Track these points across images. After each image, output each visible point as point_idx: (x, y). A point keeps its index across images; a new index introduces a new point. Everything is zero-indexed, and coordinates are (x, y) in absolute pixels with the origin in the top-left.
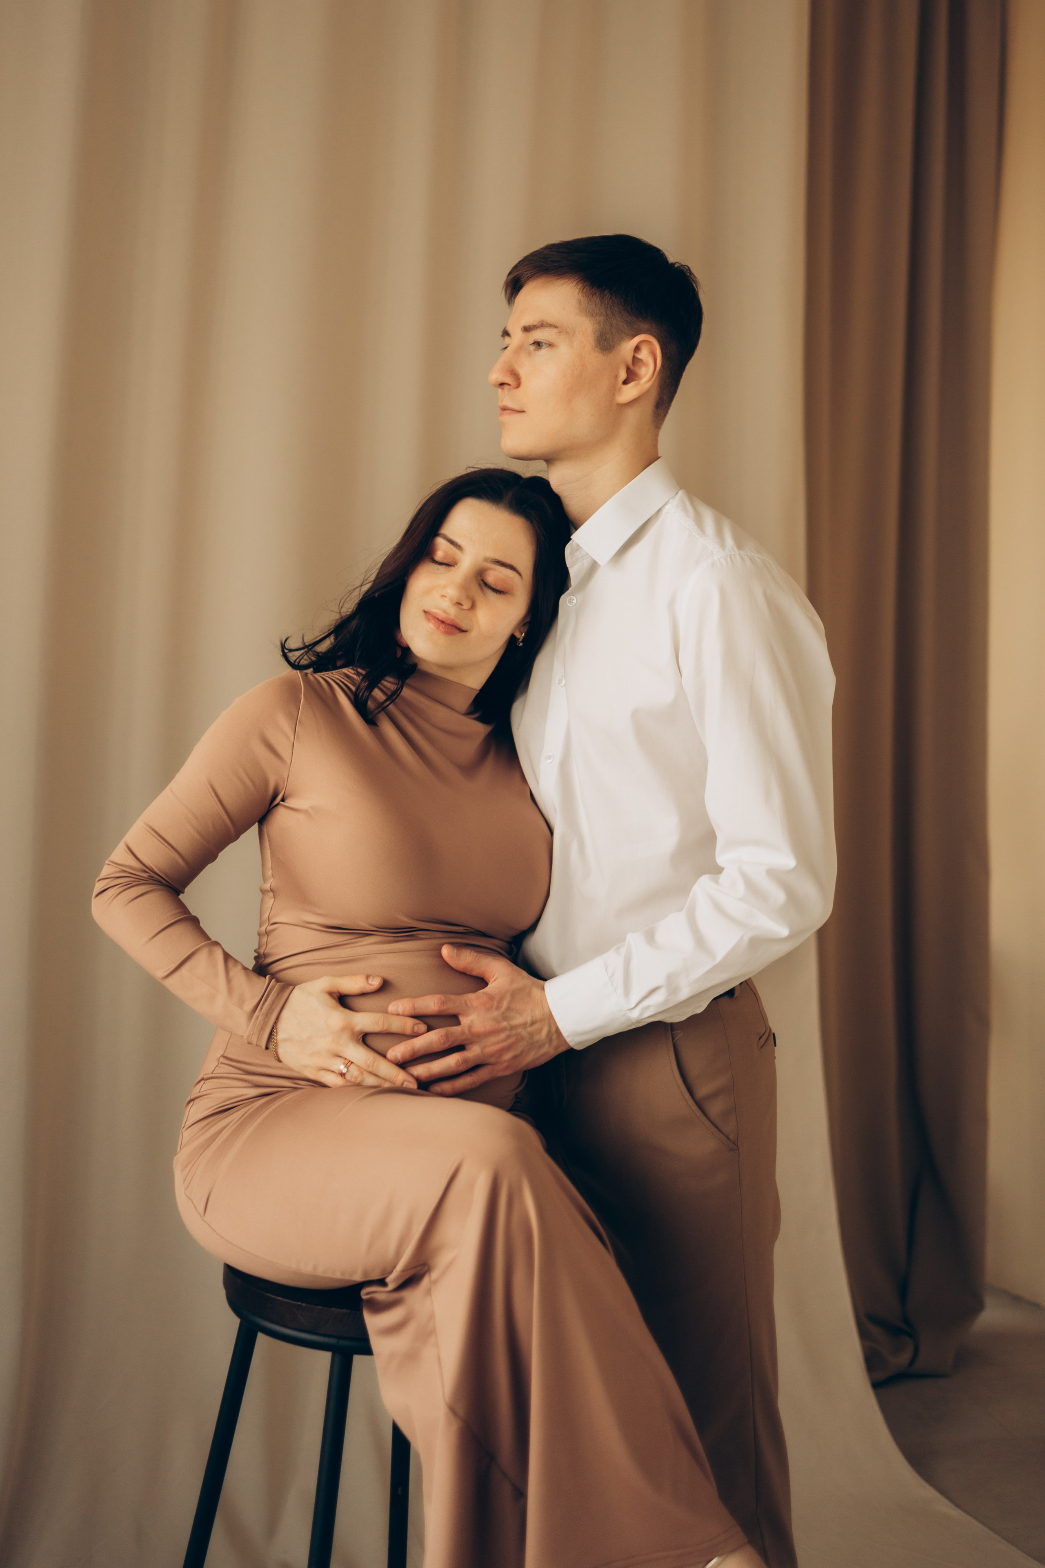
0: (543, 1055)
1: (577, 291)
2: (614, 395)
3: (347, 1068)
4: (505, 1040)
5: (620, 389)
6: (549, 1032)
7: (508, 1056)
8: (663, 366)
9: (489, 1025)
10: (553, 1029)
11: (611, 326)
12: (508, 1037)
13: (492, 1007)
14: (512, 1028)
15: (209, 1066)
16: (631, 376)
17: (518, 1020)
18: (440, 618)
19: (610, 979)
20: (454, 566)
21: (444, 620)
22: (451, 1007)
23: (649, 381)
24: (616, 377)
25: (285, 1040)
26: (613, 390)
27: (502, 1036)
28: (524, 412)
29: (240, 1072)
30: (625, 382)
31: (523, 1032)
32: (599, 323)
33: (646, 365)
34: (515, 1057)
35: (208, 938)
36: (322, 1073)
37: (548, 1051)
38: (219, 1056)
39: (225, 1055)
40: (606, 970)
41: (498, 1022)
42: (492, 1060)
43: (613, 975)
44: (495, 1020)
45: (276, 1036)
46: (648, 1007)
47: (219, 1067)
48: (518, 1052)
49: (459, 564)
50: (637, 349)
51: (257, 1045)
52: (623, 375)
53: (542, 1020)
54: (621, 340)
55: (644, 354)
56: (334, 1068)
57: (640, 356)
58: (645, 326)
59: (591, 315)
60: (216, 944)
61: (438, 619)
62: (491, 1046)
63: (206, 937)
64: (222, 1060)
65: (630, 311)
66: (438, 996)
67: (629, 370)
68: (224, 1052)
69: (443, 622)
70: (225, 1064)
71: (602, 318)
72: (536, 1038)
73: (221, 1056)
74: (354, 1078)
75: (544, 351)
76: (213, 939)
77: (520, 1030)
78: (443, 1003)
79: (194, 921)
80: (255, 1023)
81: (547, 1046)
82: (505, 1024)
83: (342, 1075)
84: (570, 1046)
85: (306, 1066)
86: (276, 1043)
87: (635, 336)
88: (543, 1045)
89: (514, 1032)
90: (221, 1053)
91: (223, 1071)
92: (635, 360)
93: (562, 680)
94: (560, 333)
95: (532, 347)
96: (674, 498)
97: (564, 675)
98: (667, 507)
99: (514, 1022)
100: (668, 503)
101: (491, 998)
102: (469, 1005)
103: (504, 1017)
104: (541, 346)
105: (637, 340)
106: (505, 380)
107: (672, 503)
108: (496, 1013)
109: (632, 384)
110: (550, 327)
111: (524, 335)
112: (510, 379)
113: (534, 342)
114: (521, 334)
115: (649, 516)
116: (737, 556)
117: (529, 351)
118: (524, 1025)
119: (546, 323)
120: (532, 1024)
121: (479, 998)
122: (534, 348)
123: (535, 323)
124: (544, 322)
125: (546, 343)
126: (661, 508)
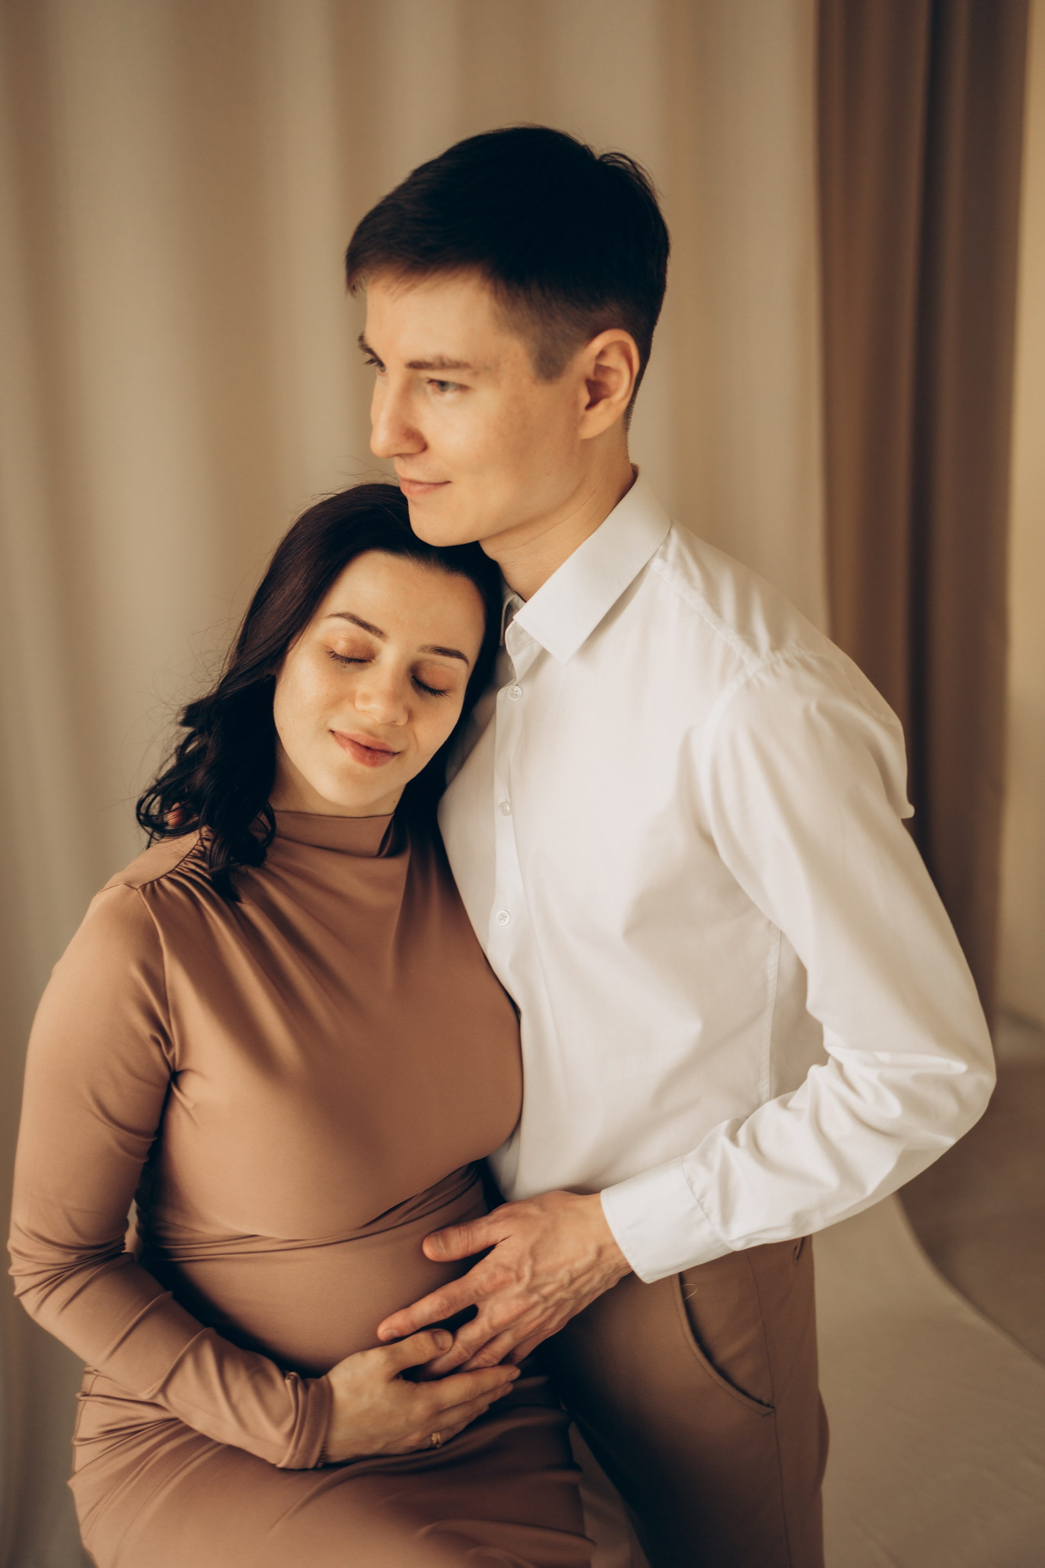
2: (575, 431)
4: (542, 1314)
5: (583, 419)
11: (555, 336)
13: (511, 1281)
14: (546, 1298)
16: (596, 396)
17: (552, 1285)
18: (363, 743)
19: (698, 1201)
20: (370, 661)
21: (368, 745)
26: (576, 423)
28: (448, 482)
30: (591, 405)
32: (534, 339)
33: (617, 371)
40: (691, 1189)
41: (525, 1298)
43: (703, 1195)
49: (377, 658)
52: (585, 397)
53: (588, 1270)
54: (572, 353)
55: (614, 360)
57: (605, 363)
59: (518, 329)
61: (359, 744)
67: (592, 388)
69: (367, 748)
72: (585, 1290)
75: (450, 396)
82: (535, 1298)
92: (600, 369)
93: (506, 807)
94: (476, 374)
95: (429, 388)
96: (666, 543)
97: (509, 801)
98: (657, 563)
99: (546, 1290)
100: (658, 555)
101: (507, 1269)
102: (481, 1292)
103: (531, 1290)
104: (445, 388)
105: (598, 343)
106: (400, 450)
107: (664, 556)
108: (518, 1288)
109: (601, 407)
110: (457, 365)
111: (411, 371)
112: (408, 447)
113: (431, 381)
114: (405, 370)
115: (630, 580)
116: (782, 663)
117: (425, 394)
118: (561, 1287)
119: (450, 361)
120: (572, 1281)
121: (493, 1276)
122: (433, 390)
123: (429, 359)
124: (445, 360)
125: (454, 384)
126: (647, 563)
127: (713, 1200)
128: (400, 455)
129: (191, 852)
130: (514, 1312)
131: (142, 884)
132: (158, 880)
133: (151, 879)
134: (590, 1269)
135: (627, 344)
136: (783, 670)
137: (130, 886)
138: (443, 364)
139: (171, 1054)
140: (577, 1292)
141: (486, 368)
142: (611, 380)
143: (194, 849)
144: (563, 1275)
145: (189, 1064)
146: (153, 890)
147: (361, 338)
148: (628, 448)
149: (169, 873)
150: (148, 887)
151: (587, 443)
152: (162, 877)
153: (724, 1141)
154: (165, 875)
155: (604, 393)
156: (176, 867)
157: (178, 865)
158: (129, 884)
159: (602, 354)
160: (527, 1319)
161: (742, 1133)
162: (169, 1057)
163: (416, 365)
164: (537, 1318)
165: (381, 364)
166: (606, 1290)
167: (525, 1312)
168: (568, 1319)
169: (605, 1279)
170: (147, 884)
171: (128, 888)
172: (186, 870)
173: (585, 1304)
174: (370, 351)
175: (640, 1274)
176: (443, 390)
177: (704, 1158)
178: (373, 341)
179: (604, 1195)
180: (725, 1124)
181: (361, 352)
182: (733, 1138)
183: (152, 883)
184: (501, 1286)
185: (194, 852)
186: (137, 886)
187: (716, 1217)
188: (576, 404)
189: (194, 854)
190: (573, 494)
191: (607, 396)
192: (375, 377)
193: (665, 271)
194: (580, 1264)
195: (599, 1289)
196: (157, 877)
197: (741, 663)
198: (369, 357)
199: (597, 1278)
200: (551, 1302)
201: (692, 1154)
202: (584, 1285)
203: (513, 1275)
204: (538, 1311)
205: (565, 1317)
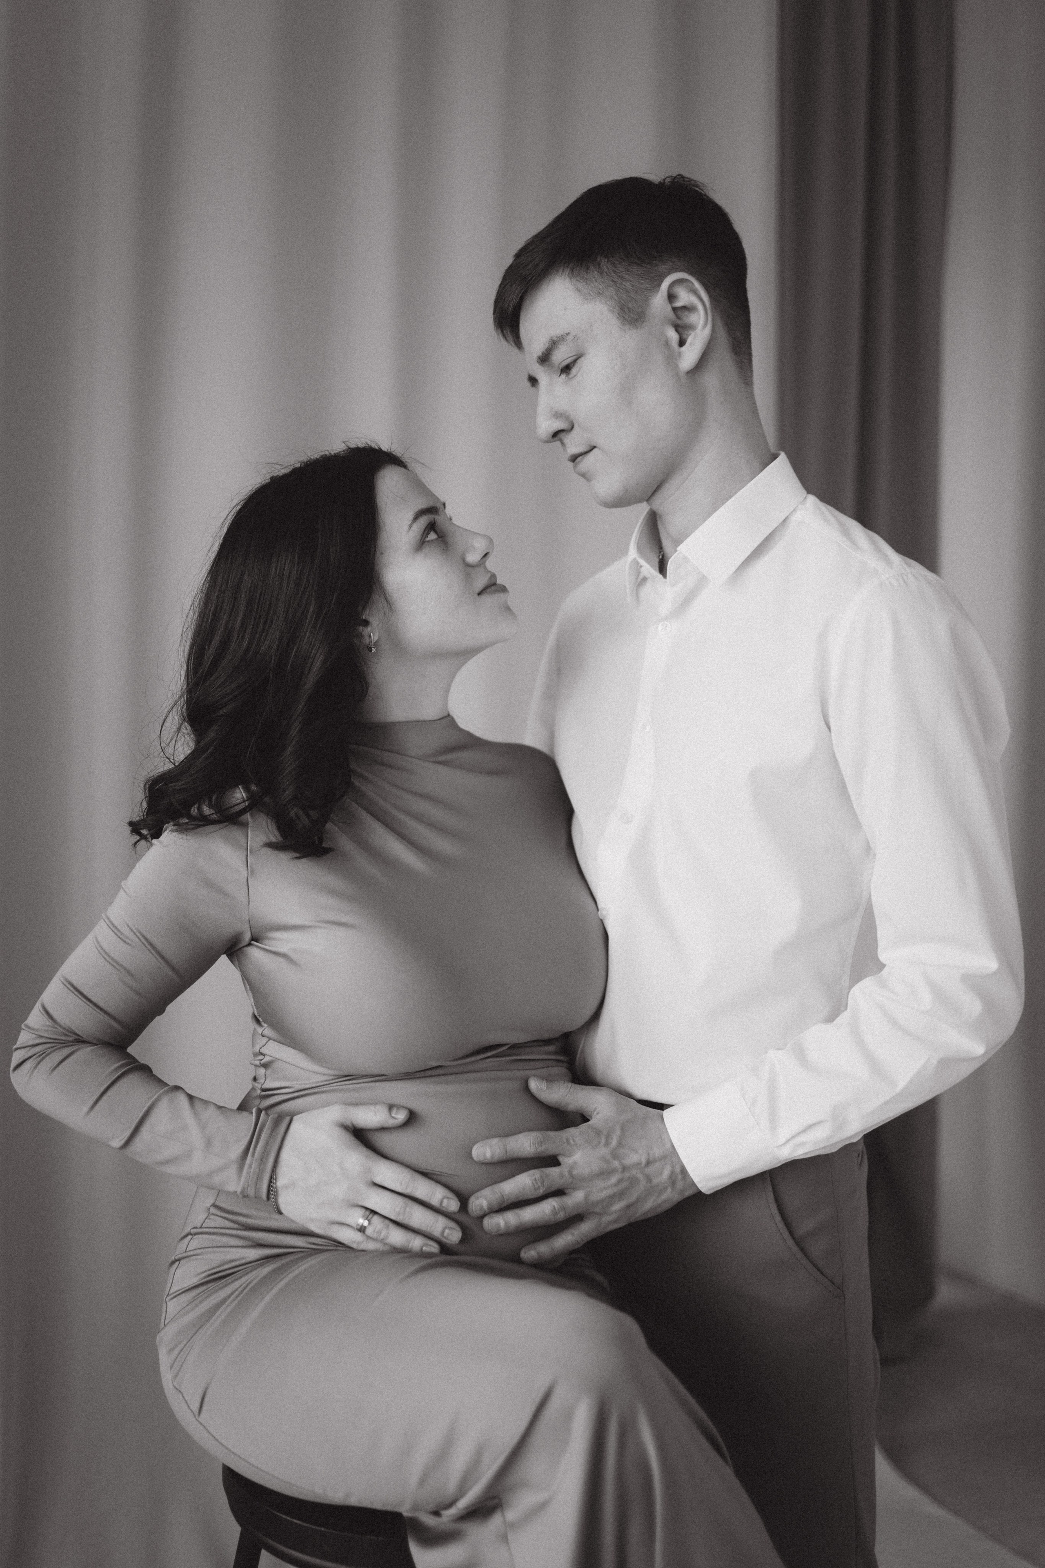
0: (665, 1201)
1: (567, 280)
2: (677, 366)
3: (368, 1221)
4: (616, 1185)
5: (680, 354)
6: (672, 1173)
7: (617, 1206)
8: (711, 297)
9: (595, 1167)
10: (678, 1170)
11: (627, 292)
12: (620, 1181)
13: (599, 1143)
15: (198, 1217)
16: (682, 330)
17: (633, 1158)
19: (750, 1109)
22: (549, 1148)
23: (706, 323)
24: (667, 344)
25: (287, 1187)
27: (614, 1179)
28: (594, 448)
29: (236, 1226)
31: (638, 1174)
32: (611, 298)
33: (692, 308)
34: (628, 1207)
35: (166, 1084)
36: (336, 1227)
37: (670, 1197)
38: (208, 1205)
39: (218, 1203)
40: (744, 1097)
41: (607, 1161)
42: (597, 1210)
44: (604, 1159)
45: (276, 1183)
46: (803, 1144)
47: (210, 1219)
48: (633, 1199)
50: (671, 297)
51: (256, 1197)
53: (664, 1158)
54: (646, 300)
56: (349, 1221)
58: (662, 268)
60: (177, 1088)
62: (600, 1190)
63: (160, 1082)
64: (213, 1210)
65: (637, 261)
66: (534, 1134)
67: (677, 328)
68: (216, 1200)
70: (217, 1215)
71: (611, 291)
72: (656, 1181)
73: (212, 1205)
74: (378, 1232)
76: (171, 1083)
77: (634, 1172)
78: (541, 1143)
79: (145, 1070)
80: (248, 1173)
81: (669, 1190)
83: (362, 1229)
84: (698, 1189)
85: (312, 1220)
86: (276, 1192)
87: (659, 285)
88: (665, 1188)
89: (627, 1175)
90: (212, 1202)
91: (212, 1224)
105: (664, 286)
203: (603, 1139)
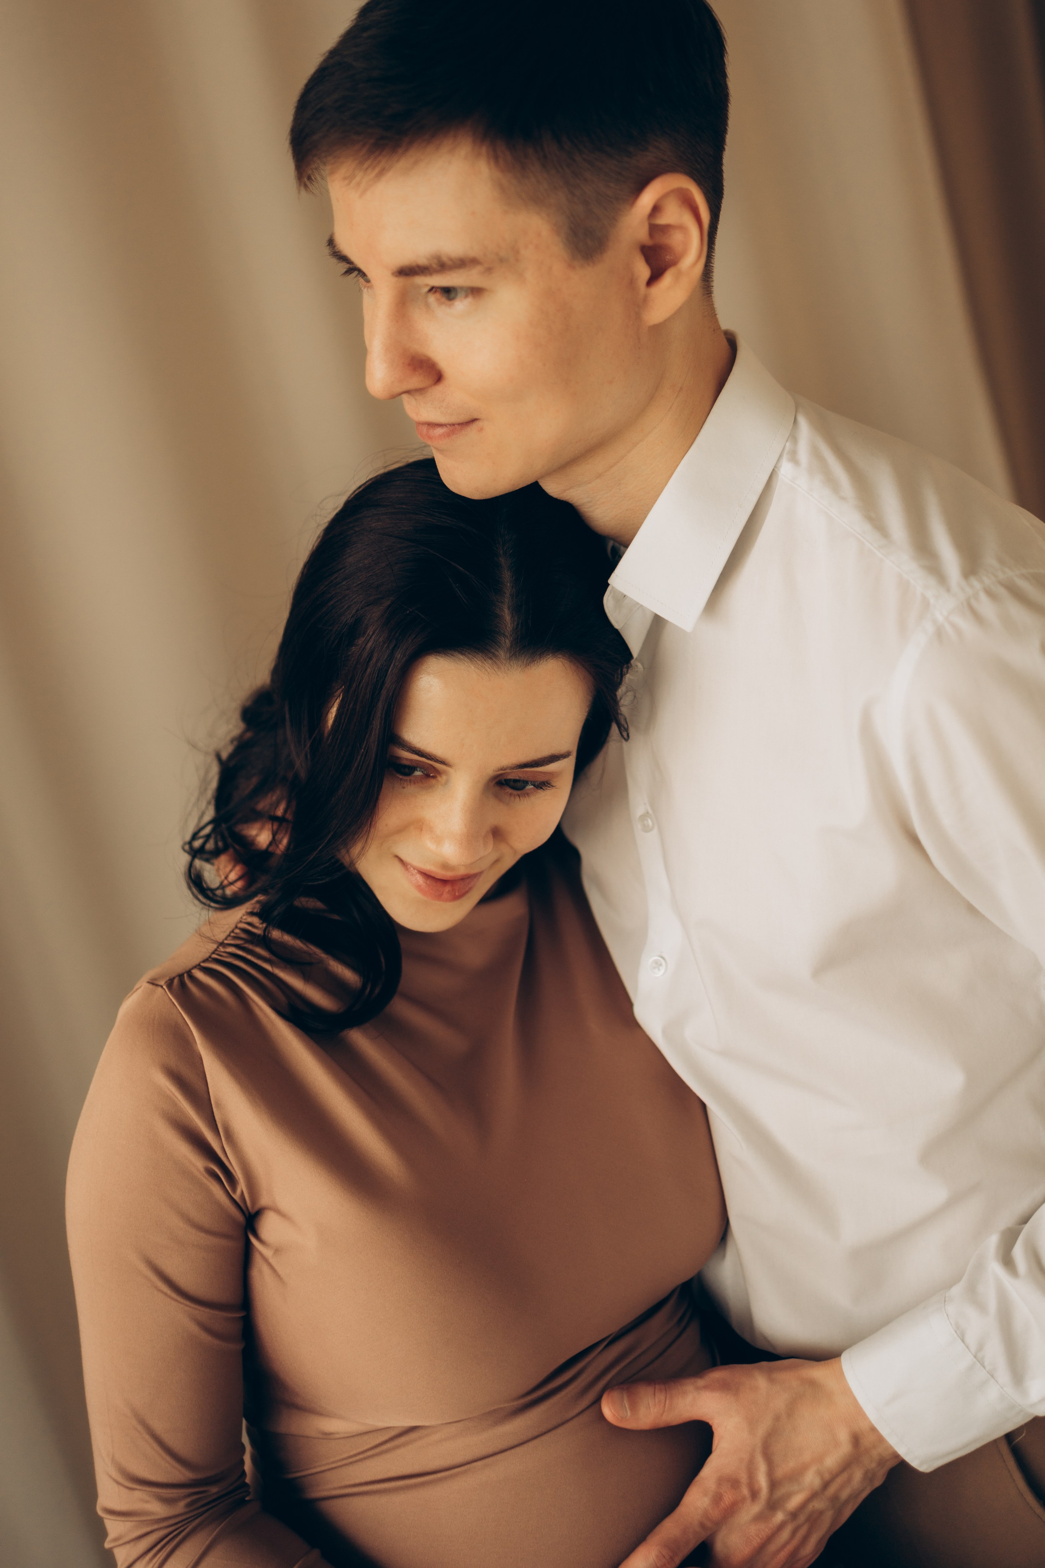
5: (646, 299)
11: (586, 201)
13: (743, 1500)
14: (794, 1515)
16: (658, 267)
19: (975, 1357)
31: (818, 1504)
32: (559, 209)
33: (681, 228)
40: (963, 1341)
43: (980, 1348)
44: (760, 1519)
50: (654, 212)
52: (643, 271)
55: (673, 214)
57: (662, 220)
59: (536, 201)
71: (560, 198)
75: (461, 305)
77: (810, 1507)
82: (779, 1517)
92: (657, 230)
93: (647, 820)
94: (489, 270)
95: (432, 299)
96: (793, 437)
97: (650, 812)
98: (786, 469)
99: (795, 1502)
100: (785, 457)
101: (735, 1483)
102: (709, 1524)
103: (773, 1505)
104: (452, 295)
105: (648, 198)
106: (405, 387)
107: (794, 458)
108: (756, 1508)
109: (667, 279)
110: (462, 263)
111: (402, 280)
112: (416, 381)
113: (433, 289)
114: (394, 280)
115: (755, 499)
116: (983, 596)
117: (427, 305)
118: (814, 1496)
119: (451, 259)
120: (826, 1485)
121: (717, 1498)
122: (437, 300)
123: (422, 261)
124: (445, 259)
125: (462, 288)
126: (773, 470)
127: (995, 1351)
128: (408, 392)
129: (233, 932)
130: (756, 1542)
131: (168, 978)
132: (189, 973)
133: (179, 970)
134: (846, 1466)
135: (688, 190)
136: (986, 607)
137: (153, 984)
138: (442, 265)
139: (239, 1191)
140: (835, 1498)
141: (502, 260)
142: (675, 240)
143: (236, 927)
144: (811, 1479)
145: (264, 1201)
146: (182, 984)
147: (331, 242)
148: (718, 316)
149: (204, 961)
150: (176, 981)
151: (657, 329)
152: (195, 967)
153: (995, 1268)
154: (199, 965)
155: (668, 257)
156: (213, 953)
157: (216, 950)
158: (153, 983)
159: (656, 209)
160: (772, 1547)
161: (1018, 1252)
162: (236, 1197)
163: (406, 272)
164: (787, 1543)
165: (362, 274)
166: (872, 1490)
167: (769, 1539)
168: (828, 1537)
169: (869, 1476)
170: (174, 978)
171: (151, 986)
172: (224, 954)
173: (847, 1513)
174: (344, 259)
175: (914, 1463)
176: (450, 299)
177: (973, 1294)
178: (346, 246)
179: (844, 1357)
180: (993, 1241)
181: (334, 261)
182: (1008, 1262)
183: (181, 976)
184: (731, 1511)
185: (237, 931)
186: (162, 983)
187: (1003, 1375)
188: (632, 283)
189: (236, 933)
190: (651, 398)
191: (674, 263)
192: (360, 291)
193: (724, 75)
194: (831, 1461)
195: (863, 1490)
196: (188, 969)
197: (926, 604)
198: (344, 267)
199: (858, 1475)
200: (802, 1518)
201: (957, 1290)
202: (842, 1487)
203: (745, 1491)
204: (785, 1534)
205: (824, 1536)
